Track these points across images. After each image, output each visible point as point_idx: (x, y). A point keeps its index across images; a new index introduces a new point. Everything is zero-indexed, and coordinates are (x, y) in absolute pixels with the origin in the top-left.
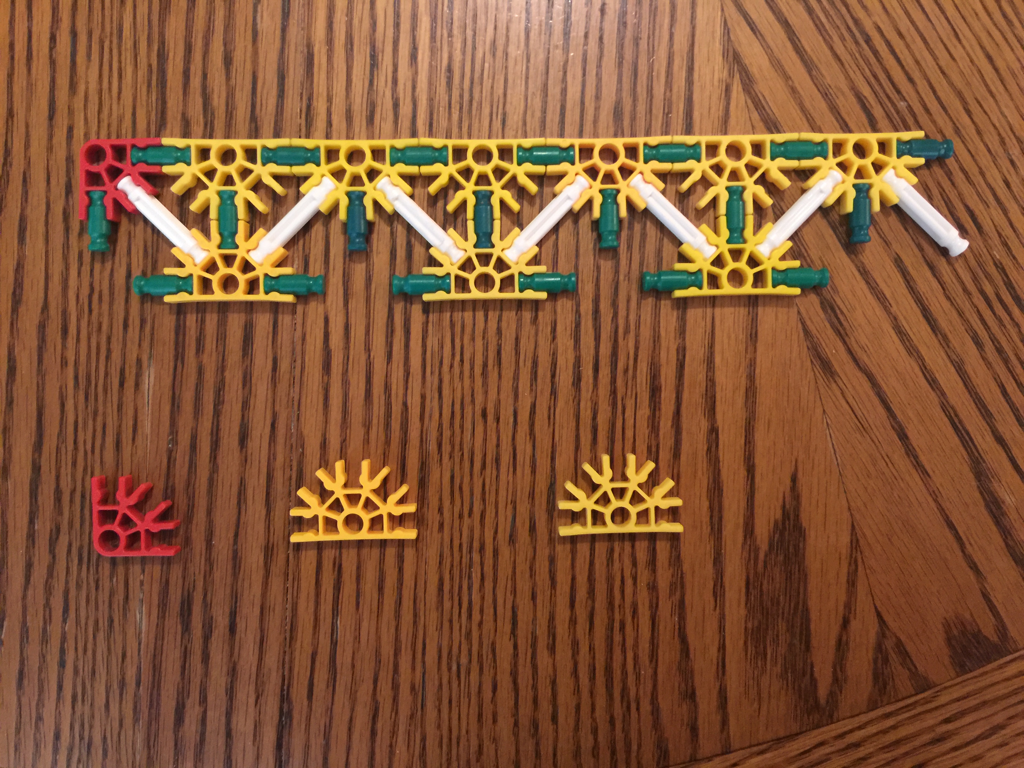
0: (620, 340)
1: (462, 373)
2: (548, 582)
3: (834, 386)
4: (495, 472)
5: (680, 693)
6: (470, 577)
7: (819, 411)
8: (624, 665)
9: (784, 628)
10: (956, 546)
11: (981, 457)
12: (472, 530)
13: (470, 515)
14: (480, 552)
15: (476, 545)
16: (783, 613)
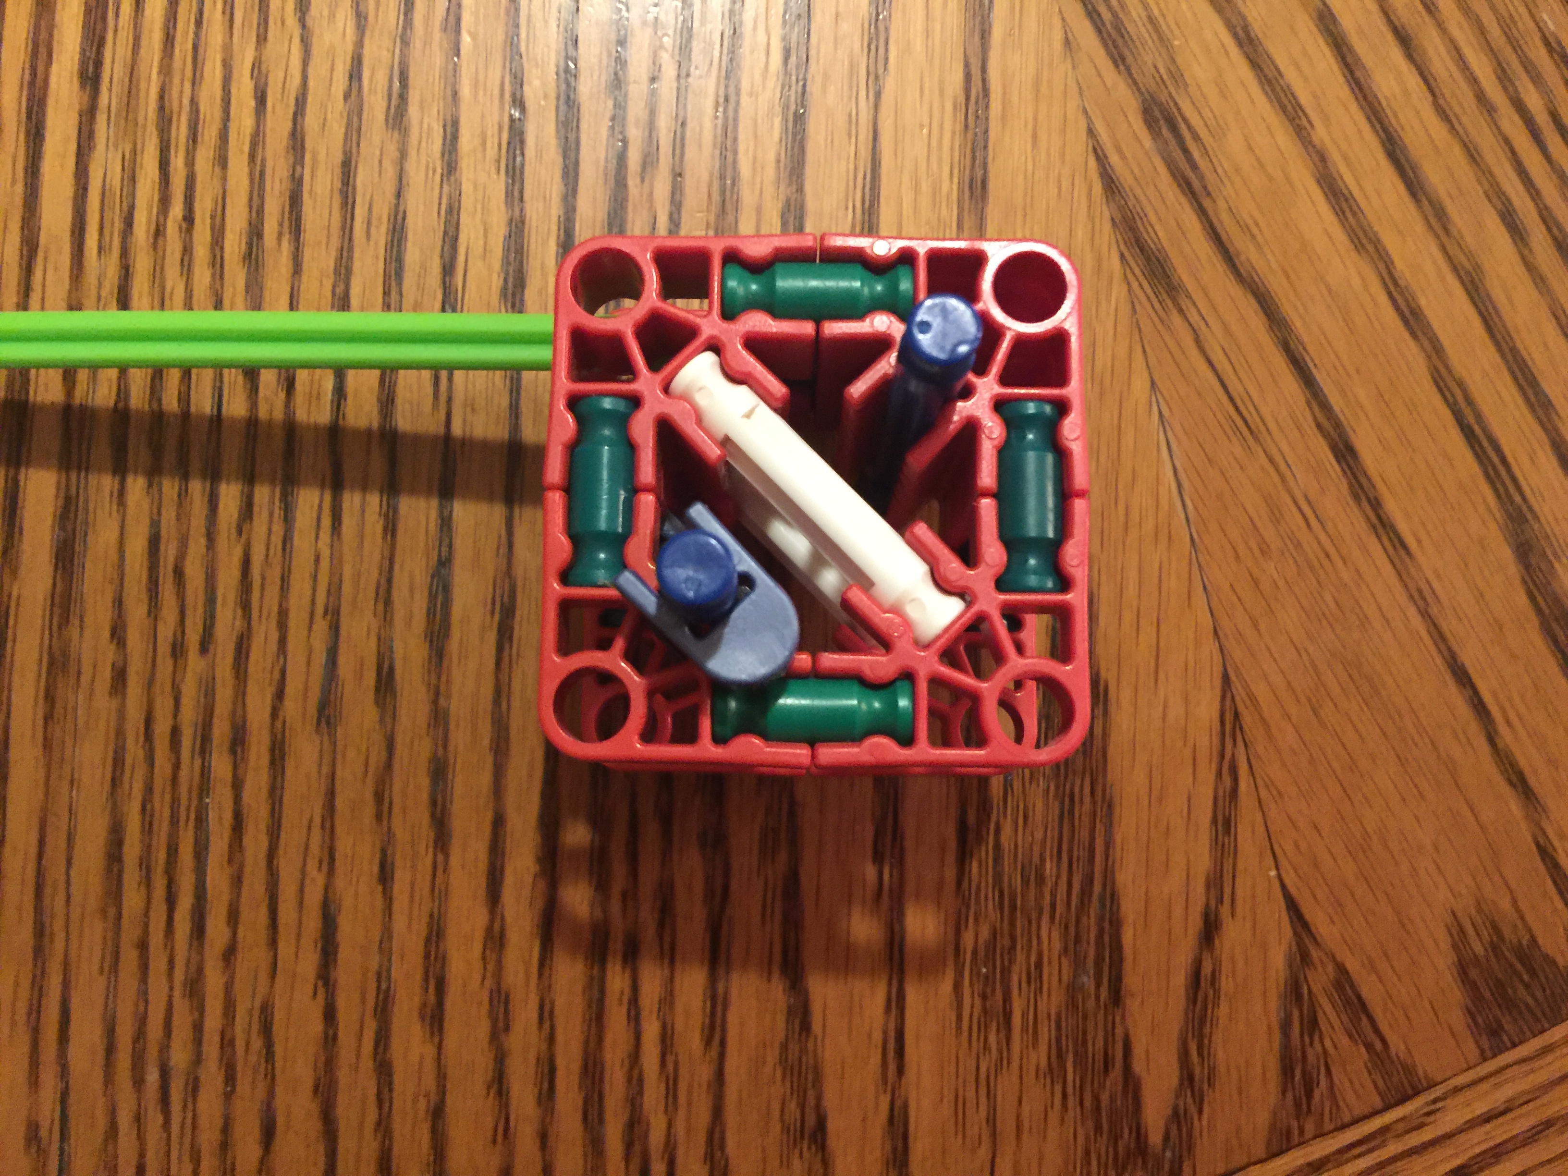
0: (632, 182)
1: (187, 250)
2: (427, 833)
3: (1177, 320)
4: (278, 529)
5: (786, 1129)
6: (201, 821)
7: (1140, 385)
8: (635, 1057)
9: (1057, 945)
10: (1474, 728)
11: (1530, 508)
12: (209, 690)
13: (204, 647)
14: (233, 751)
15: (221, 730)
16: (1053, 906)
